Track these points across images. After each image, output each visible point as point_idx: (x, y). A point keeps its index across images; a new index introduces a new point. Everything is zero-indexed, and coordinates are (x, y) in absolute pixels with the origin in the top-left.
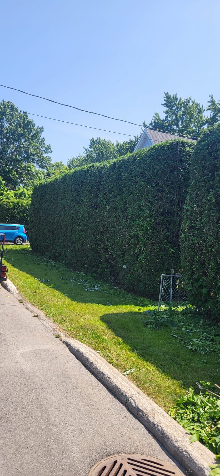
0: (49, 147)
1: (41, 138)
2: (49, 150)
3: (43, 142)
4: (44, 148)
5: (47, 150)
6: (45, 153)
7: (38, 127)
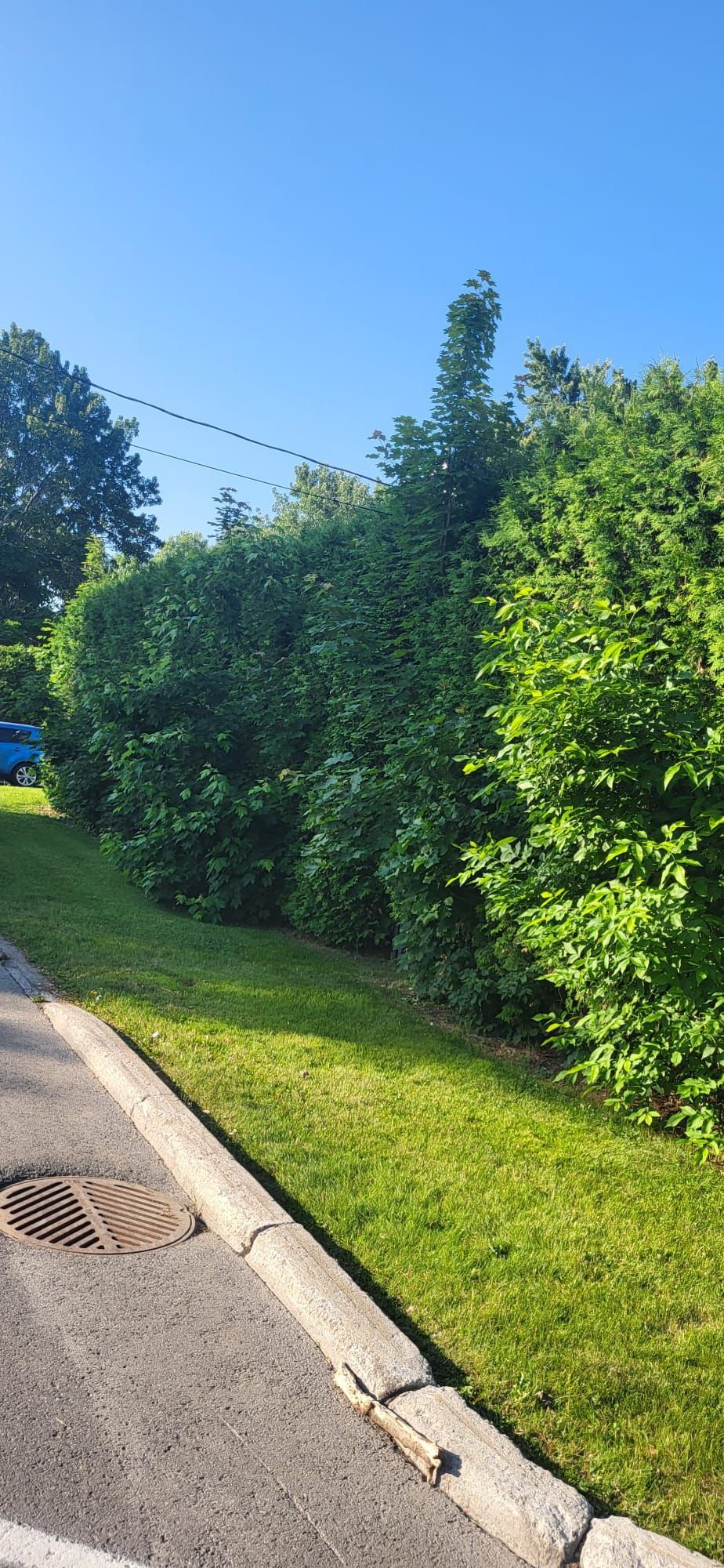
0: (152, 487)
1: (127, 454)
2: (153, 496)
3: (136, 467)
4: (135, 487)
5: (145, 495)
6: (139, 503)
7: (121, 418)
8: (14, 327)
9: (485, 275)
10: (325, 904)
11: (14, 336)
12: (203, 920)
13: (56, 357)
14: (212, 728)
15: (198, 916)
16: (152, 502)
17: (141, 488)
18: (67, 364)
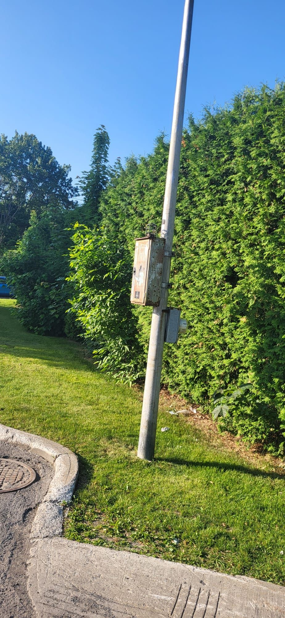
1: (67, 178)
2: (76, 193)
3: (70, 183)
4: (70, 190)
5: (74, 193)
6: (72, 196)
7: (65, 165)
8: (26, 134)
9: (103, 126)
10: (73, 328)
11: (26, 136)
12: (38, 334)
13: (40, 144)
14: (42, 273)
15: (37, 333)
16: (76, 196)
17: (72, 191)
18: (44, 146)
